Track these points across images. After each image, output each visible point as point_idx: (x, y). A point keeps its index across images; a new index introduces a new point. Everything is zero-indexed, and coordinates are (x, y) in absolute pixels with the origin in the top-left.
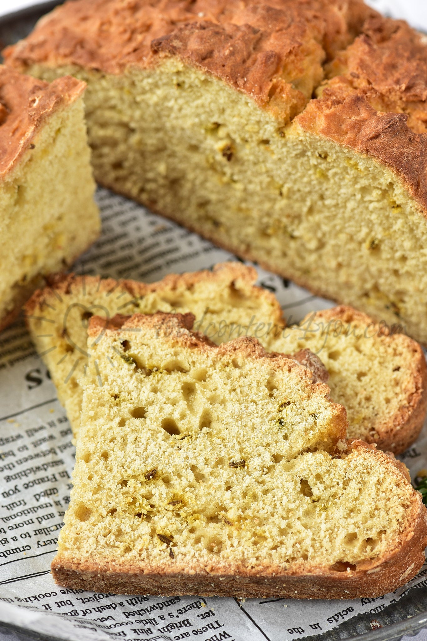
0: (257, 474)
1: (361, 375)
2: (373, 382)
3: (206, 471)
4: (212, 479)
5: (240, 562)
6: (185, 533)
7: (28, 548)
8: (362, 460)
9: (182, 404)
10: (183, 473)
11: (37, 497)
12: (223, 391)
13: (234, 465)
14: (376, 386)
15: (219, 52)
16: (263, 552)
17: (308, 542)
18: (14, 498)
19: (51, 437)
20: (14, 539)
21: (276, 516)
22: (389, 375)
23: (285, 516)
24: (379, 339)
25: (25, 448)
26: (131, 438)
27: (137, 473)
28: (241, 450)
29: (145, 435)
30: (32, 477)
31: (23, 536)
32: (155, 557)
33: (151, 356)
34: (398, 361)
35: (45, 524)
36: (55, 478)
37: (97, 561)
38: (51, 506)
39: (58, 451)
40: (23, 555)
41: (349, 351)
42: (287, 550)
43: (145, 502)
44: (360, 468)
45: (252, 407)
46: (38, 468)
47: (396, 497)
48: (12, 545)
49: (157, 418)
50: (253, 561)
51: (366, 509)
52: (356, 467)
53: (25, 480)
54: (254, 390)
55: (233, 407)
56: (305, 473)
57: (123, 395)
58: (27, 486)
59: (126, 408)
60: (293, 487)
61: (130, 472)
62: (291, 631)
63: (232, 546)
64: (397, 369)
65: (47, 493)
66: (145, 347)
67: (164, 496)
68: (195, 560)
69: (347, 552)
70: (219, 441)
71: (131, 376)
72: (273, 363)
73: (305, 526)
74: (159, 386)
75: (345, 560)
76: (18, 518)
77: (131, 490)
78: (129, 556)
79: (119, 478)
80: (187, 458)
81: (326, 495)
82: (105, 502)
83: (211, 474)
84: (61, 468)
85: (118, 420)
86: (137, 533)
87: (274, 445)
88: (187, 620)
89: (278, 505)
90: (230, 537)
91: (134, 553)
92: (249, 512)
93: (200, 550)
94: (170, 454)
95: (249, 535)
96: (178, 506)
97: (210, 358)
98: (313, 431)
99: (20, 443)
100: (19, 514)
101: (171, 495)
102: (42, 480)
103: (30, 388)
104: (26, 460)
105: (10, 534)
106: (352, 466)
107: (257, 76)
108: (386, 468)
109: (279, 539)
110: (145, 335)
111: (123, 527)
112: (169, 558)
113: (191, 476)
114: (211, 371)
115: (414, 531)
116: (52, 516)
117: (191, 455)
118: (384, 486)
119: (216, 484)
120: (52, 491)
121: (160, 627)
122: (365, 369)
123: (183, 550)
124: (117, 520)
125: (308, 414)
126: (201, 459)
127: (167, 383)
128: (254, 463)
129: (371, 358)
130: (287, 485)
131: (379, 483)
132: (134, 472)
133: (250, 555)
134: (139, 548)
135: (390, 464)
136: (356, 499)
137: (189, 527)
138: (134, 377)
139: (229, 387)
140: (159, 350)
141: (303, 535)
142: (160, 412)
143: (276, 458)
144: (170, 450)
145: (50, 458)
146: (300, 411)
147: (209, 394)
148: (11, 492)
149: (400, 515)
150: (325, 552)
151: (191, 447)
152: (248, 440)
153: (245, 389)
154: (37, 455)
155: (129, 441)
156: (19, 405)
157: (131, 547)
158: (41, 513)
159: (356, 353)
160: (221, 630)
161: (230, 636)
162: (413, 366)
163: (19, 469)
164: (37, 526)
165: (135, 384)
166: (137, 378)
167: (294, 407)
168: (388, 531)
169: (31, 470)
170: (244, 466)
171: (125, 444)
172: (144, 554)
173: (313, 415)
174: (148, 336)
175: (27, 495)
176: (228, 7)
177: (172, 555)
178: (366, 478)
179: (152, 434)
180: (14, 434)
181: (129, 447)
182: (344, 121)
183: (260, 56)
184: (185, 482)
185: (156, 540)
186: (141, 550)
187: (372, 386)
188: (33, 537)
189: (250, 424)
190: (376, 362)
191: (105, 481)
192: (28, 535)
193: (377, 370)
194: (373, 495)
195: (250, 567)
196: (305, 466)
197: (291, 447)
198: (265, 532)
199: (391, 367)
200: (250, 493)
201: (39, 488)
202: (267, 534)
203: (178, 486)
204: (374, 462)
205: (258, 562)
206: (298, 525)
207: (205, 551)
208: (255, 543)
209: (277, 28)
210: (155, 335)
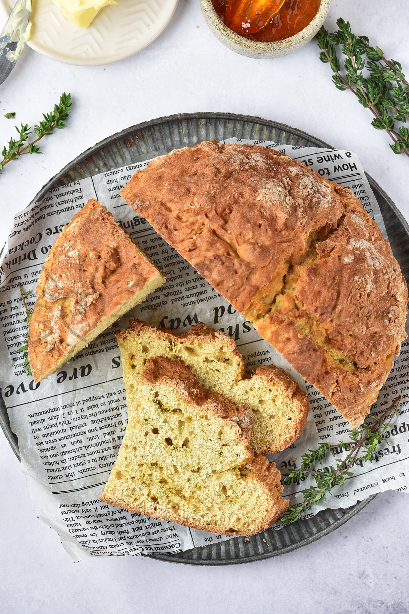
0: (203, 478)
1: (271, 417)
2: (276, 423)
3: (180, 470)
4: (182, 475)
5: (185, 520)
6: (164, 498)
7: (94, 468)
8: (253, 485)
9: (177, 432)
10: (170, 467)
11: (105, 435)
12: (197, 430)
13: (193, 471)
14: (277, 425)
15: (227, 282)
16: (197, 517)
17: (218, 517)
18: (93, 434)
19: (118, 400)
20: (89, 462)
21: (207, 501)
22: (285, 421)
23: (211, 501)
24: (285, 400)
25: (104, 404)
26: (149, 443)
27: (148, 462)
28: (199, 463)
29: (156, 444)
30: (104, 423)
31: (93, 461)
32: (147, 507)
33: (167, 402)
34: (291, 415)
35: (106, 453)
36: (115, 425)
37: (121, 503)
38: (110, 442)
39: (120, 408)
40: (91, 473)
41: (269, 402)
42: (208, 519)
43: (149, 478)
44: (252, 488)
45: (209, 443)
46: (108, 418)
47: (264, 506)
48: (87, 466)
49: (163, 436)
50: (191, 520)
51: (249, 508)
52: (250, 487)
53: (101, 425)
54: (212, 434)
55: (200, 440)
56: (225, 484)
57: (150, 420)
58: (101, 428)
59: (150, 428)
60: (218, 489)
61: (145, 461)
62: (206, 540)
63: (184, 510)
64: (290, 419)
65: (109, 434)
66: (165, 397)
67: (158, 477)
68: (165, 514)
69: (236, 526)
70: (189, 456)
71: (155, 411)
72: (224, 423)
73: (219, 508)
74: (168, 420)
75: (234, 529)
76: (93, 447)
77: (144, 471)
78: (136, 504)
79: (139, 462)
80: (173, 461)
81: (233, 496)
82: (130, 473)
83: (182, 472)
84: (119, 419)
85: (144, 432)
86: (142, 493)
87: (215, 465)
88: (160, 522)
89: (209, 496)
90: (184, 505)
91: (138, 503)
92: (195, 495)
93: (169, 509)
94: (165, 457)
95: (193, 507)
96: (163, 484)
97: (195, 412)
98: (235, 463)
99: (102, 400)
100: (94, 445)
101: (161, 477)
102: (109, 426)
103: (113, 367)
104: (103, 412)
105: (88, 458)
106: (248, 486)
107: (244, 299)
108: (264, 491)
109: (206, 512)
110: (167, 390)
111: (136, 487)
112: (153, 510)
113: (173, 471)
114: (193, 418)
115: (268, 524)
116: (109, 448)
117: (175, 460)
118: (261, 499)
119: (183, 478)
120: (113, 432)
121: (147, 524)
122: (274, 414)
123: (161, 507)
124: (134, 484)
125: (234, 453)
126: (179, 463)
127: (172, 419)
128: (203, 472)
129: (279, 409)
130: (216, 487)
131: (259, 496)
132: (147, 461)
133: (191, 517)
134: (141, 501)
135: (266, 489)
136: (245, 502)
137: (166, 495)
138: (156, 413)
139: (200, 430)
140: (172, 401)
141: (218, 514)
142: (165, 434)
143: (214, 472)
144: (166, 454)
145: (115, 412)
146: (231, 450)
147: (190, 430)
148: (93, 430)
149: (264, 516)
150: (225, 524)
151: (176, 455)
152: (203, 459)
153: (208, 432)
154: (109, 410)
155: (147, 445)
156: (106, 378)
157: (138, 498)
158: (105, 446)
159: (272, 404)
160: (174, 532)
161: (177, 536)
162: (298, 420)
163: (99, 417)
164: (101, 455)
165: (156, 417)
166: (158, 413)
167: (229, 448)
168: (257, 521)
169: (104, 419)
170: (198, 472)
171: (146, 445)
172: (143, 505)
173: (237, 455)
174: (168, 391)
175: (100, 433)
176: (244, 232)
177: (155, 509)
178: (253, 492)
179: (159, 444)
180: (100, 395)
181: (147, 448)
182: (281, 335)
183: (248, 288)
184: (169, 473)
185: (150, 498)
186: (142, 503)
187: (275, 425)
188: (98, 461)
189: (206, 451)
190: (281, 412)
191: (132, 462)
192: (95, 460)
193: (280, 417)
194: (254, 503)
195: (189, 523)
196: (226, 480)
197: (222, 468)
198: (200, 507)
199: (287, 417)
200: (198, 486)
201: (106, 431)
202: (201, 509)
203: (166, 474)
204: (259, 487)
205: (194, 522)
206: (216, 507)
207: (170, 510)
208: (195, 511)
209: (262, 266)
210: (172, 392)
